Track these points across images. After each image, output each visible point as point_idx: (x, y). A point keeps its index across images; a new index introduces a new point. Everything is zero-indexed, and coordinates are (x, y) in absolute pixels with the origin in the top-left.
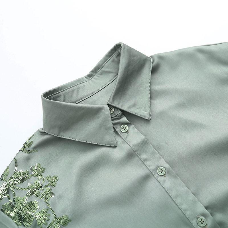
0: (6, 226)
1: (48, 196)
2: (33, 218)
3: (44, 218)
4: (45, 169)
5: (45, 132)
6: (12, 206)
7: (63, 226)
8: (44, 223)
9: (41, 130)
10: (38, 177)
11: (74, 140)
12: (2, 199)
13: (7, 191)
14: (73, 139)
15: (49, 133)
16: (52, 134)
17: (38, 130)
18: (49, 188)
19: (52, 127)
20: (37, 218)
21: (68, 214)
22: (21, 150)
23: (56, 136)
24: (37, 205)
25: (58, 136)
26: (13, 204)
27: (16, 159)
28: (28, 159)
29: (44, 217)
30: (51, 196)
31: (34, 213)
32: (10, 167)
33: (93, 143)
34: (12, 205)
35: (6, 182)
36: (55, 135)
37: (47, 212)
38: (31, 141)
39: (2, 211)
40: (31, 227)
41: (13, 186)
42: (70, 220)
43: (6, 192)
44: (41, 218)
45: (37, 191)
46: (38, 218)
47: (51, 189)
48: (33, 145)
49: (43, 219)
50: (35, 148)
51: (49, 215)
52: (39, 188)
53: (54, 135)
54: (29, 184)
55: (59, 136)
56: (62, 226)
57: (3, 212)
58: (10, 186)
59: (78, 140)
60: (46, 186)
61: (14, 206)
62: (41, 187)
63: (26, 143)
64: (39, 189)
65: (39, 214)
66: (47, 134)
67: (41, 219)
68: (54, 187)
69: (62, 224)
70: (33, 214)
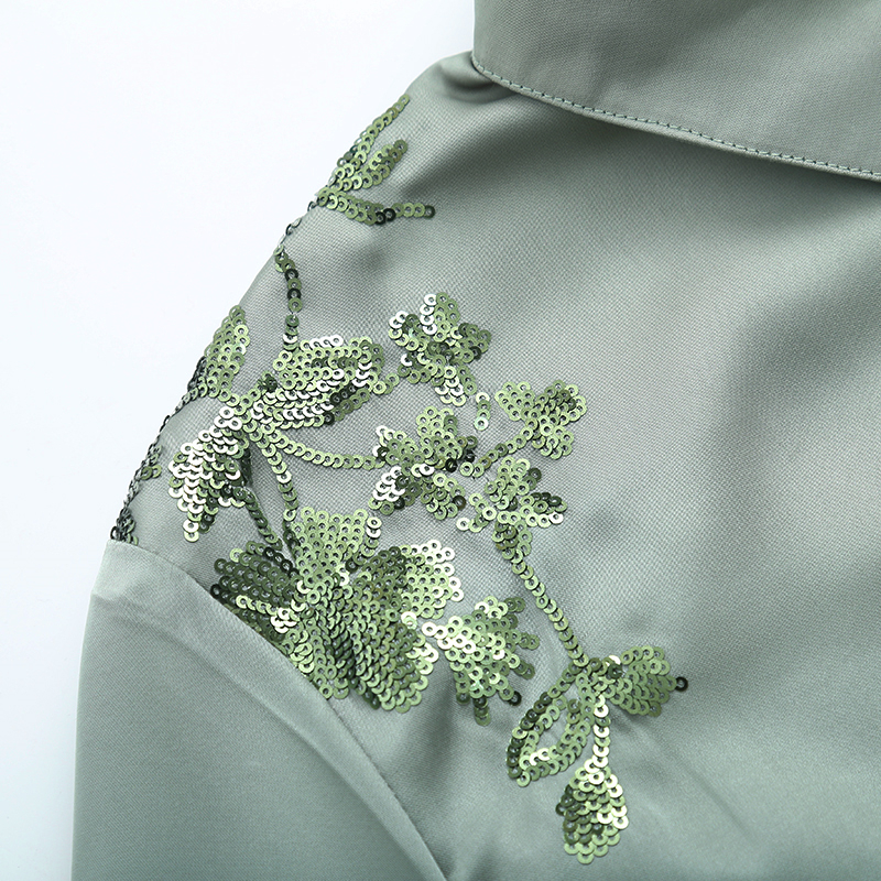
0: (246, 694)
1: (519, 514)
2: (431, 655)
3: (497, 657)
4: (488, 335)
5: (495, 78)
6: (281, 565)
7: (634, 717)
8: (501, 689)
9: (462, 70)
10: (441, 387)
11: (703, 140)
12: (213, 516)
13: (242, 466)
14: (693, 137)
15: (525, 90)
16: (546, 98)
17: (438, 71)
18: (521, 463)
19: (551, 46)
20: (452, 653)
21: (663, 642)
22: (323, 200)
23: (577, 109)
24: (447, 569)
25: (587, 112)
26: (287, 555)
27: (288, 261)
28: (372, 263)
29: (501, 655)
30: (539, 518)
31: (429, 624)
32: (250, 310)
33: (841, 170)
34: (279, 560)
35: (233, 411)
36: (566, 105)
37: (514, 623)
38: (389, 137)
39: (215, 596)
40: (420, 708)
41: (282, 441)
42: (683, 684)
43: (238, 475)
44: (477, 654)
45: (442, 480)
46: (463, 655)
47: (535, 474)
48: (405, 172)
49: (494, 664)
50: (416, 189)
51: (529, 642)
52: (454, 462)
53: (556, 101)
54: (387, 430)
55: (597, 114)
56: (624, 719)
57: (223, 602)
58: (262, 440)
59: (728, 146)
60: (503, 451)
61: (292, 569)
62: (469, 455)
63: (353, 151)
64: (453, 470)
65: (465, 632)
66: (507, 94)
67: (478, 663)
68: (554, 456)
69: (627, 707)
70: (424, 629)
